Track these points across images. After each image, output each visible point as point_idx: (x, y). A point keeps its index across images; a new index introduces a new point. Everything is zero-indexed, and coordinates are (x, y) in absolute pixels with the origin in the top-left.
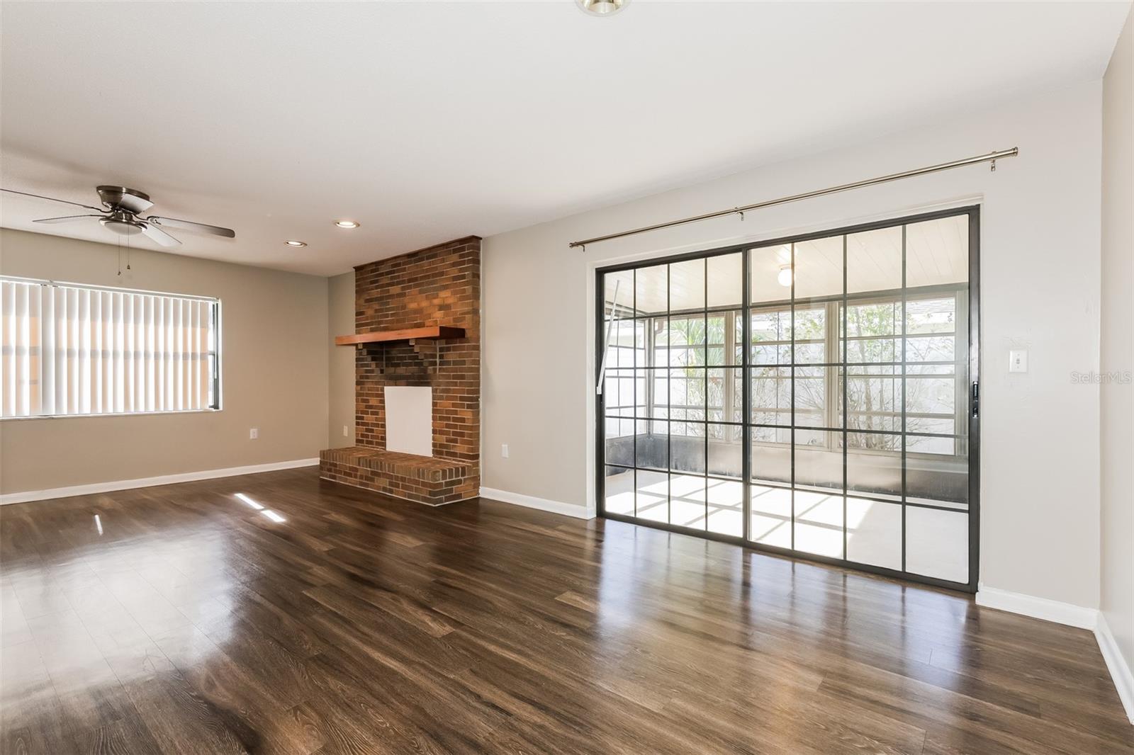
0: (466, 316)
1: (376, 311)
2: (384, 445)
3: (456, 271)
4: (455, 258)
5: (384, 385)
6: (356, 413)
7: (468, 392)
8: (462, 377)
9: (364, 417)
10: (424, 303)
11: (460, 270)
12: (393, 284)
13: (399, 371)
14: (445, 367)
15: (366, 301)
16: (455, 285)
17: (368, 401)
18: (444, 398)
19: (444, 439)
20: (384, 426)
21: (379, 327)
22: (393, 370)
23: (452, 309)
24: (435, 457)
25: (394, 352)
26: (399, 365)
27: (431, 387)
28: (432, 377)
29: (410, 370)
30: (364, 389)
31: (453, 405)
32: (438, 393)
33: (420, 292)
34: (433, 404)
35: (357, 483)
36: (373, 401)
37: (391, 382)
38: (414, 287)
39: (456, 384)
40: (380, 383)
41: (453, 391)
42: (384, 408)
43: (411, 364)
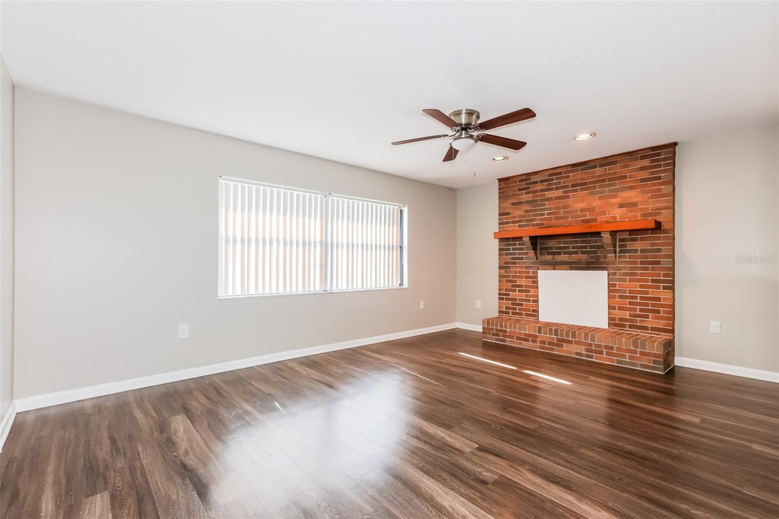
1: (526, 211)
2: (537, 316)
3: (647, 173)
4: (646, 163)
5: (539, 269)
6: (499, 291)
7: (665, 275)
8: (659, 263)
9: (509, 294)
10: (596, 203)
11: (652, 173)
12: (551, 189)
13: (559, 258)
14: (627, 254)
15: (513, 204)
16: (646, 186)
17: (515, 281)
18: (625, 280)
19: (626, 315)
20: (537, 301)
21: (531, 223)
22: (550, 257)
23: (639, 207)
24: (612, 328)
25: (552, 243)
26: (559, 253)
27: (607, 271)
28: (607, 263)
29: (575, 257)
30: (510, 272)
31: (641, 286)
32: (616, 276)
33: (590, 194)
34: (610, 285)
35: (537, 347)
36: (523, 282)
37: (548, 267)
38: (582, 190)
39: (646, 269)
40: (532, 268)
41: (641, 275)
42: (537, 287)
43: (577, 253)
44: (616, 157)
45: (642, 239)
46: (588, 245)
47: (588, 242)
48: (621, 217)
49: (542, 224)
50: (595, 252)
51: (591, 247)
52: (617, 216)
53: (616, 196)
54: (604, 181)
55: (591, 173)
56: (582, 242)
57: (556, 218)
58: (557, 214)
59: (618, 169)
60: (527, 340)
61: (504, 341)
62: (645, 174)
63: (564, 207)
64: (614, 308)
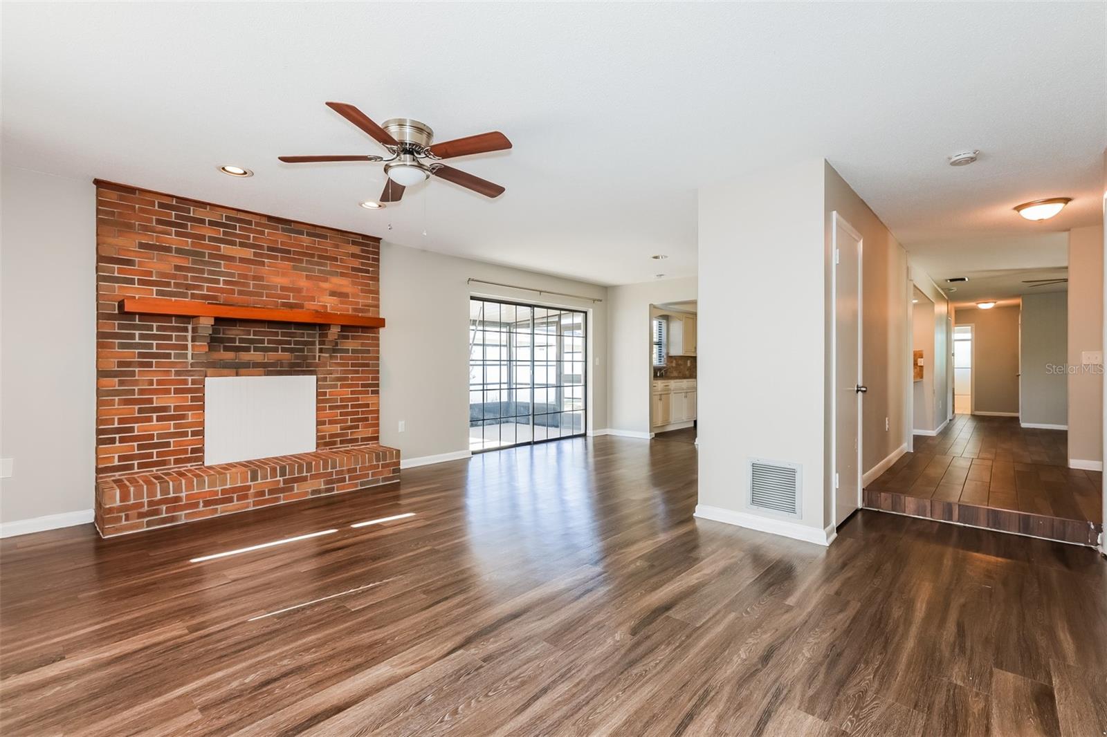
0: (371, 308)
1: (178, 268)
2: (201, 459)
4: (356, 250)
5: (206, 376)
9: (133, 427)
10: (303, 283)
11: (363, 264)
12: (233, 243)
13: (245, 357)
14: (339, 355)
15: (142, 245)
16: (357, 277)
17: (150, 401)
18: (335, 386)
19: (337, 428)
20: (201, 433)
21: (189, 292)
22: (229, 356)
23: (350, 299)
24: (321, 450)
25: (234, 332)
26: (247, 350)
27: (315, 376)
28: (317, 365)
29: (271, 357)
30: (136, 383)
31: (352, 393)
32: (326, 381)
33: (295, 268)
34: (318, 394)
35: (250, 505)
36: (171, 401)
37: (226, 371)
38: (283, 259)
39: (357, 372)
40: (191, 373)
41: (352, 379)
42: (202, 408)
43: (276, 350)
44: (327, 230)
45: (354, 338)
46: (293, 339)
47: (292, 335)
48: (332, 308)
49: (215, 298)
50: (302, 350)
51: (296, 343)
52: (328, 305)
53: (326, 280)
54: (312, 256)
55: (295, 239)
56: (284, 335)
57: (240, 293)
58: (243, 286)
59: (328, 245)
60: (230, 500)
61: (173, 519)
62: (356, 263)
63: (255, 278)
64: (323, 423)
